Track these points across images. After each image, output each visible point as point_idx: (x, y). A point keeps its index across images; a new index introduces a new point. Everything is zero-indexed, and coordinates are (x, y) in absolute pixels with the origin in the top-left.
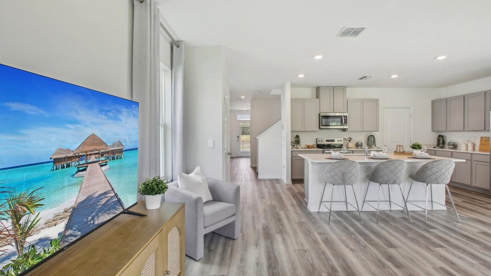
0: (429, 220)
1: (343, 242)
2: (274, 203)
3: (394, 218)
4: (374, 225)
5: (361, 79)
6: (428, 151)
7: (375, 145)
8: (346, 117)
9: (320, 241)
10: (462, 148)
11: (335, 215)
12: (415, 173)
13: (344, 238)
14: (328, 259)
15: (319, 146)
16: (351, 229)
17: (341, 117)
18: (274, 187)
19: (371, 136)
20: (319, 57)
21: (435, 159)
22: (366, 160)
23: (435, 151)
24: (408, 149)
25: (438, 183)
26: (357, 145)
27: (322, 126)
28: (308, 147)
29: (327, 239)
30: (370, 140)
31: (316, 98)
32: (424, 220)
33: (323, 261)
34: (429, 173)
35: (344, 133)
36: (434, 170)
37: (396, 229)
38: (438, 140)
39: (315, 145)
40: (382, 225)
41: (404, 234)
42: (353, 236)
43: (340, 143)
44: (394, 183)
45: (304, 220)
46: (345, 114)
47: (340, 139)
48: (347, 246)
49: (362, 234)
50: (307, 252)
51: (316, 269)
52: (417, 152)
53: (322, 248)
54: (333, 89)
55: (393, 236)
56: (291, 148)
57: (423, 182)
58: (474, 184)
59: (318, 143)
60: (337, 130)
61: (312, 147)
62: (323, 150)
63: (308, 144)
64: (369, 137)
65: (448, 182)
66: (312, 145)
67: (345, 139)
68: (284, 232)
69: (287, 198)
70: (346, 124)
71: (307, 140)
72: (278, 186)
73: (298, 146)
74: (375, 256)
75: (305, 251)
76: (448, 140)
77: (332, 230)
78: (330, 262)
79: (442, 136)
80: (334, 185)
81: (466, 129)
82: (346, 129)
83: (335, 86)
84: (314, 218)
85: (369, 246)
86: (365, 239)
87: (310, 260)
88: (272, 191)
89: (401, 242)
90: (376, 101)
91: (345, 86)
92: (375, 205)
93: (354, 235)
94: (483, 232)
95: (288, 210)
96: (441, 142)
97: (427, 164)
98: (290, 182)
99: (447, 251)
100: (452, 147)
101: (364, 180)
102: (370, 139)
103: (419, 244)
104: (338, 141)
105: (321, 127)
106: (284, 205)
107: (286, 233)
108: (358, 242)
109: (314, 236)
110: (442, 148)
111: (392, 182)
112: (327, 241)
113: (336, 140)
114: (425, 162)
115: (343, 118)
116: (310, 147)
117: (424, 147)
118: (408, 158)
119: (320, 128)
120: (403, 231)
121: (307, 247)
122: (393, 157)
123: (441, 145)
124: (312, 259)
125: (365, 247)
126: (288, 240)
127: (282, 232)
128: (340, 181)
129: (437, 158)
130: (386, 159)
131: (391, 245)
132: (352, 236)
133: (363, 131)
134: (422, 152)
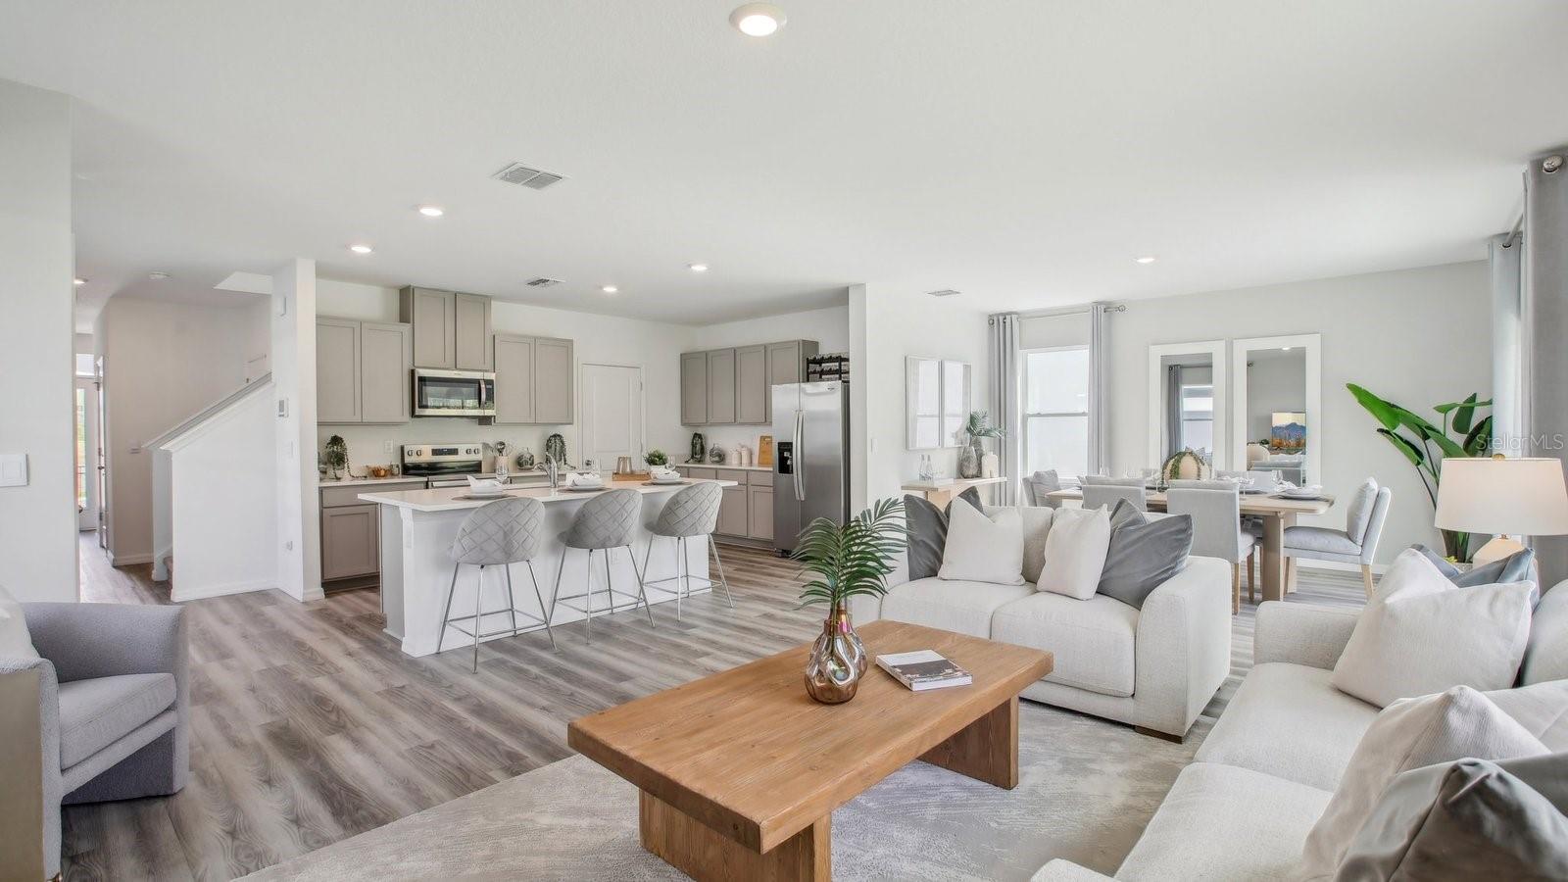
0: (685, 614)
1: (521, 700)
2: (279, 662)
3: (620, 626)
4: (581, 650)
5: (534, 283)
6: (678, 469)
7: (565, 461)
8: (489, 382)
9: (464, 715)
10: (733, 462)
11: (486, 650)
12: (657, 519)
13: (521, 691)
14: (494, 744)
15: (408, 470)
16: (534, 670)
17: (478, 382)
18: (257, 618)
19: (555, 436)
20: (431, 212)
21: (690, 483)
22: (555, 496)
23: (688, 468)
24: (639, 465)
25: (697, 534)
26: (520, 463)
27: (419, 407)
28: (376, 473)
29: (480, 705)
30: (553, 448)
31: (401, 321)
32: (674, 616)
33: (483, 751)
34: (681, 513)
35: (485, 428)
36: (690, 506)
37: (628, 645)
38: (694, 445)
39: (398, 466)
40: (598, 645)
41: (644, 650)
42: (542, 682)
43: (473, 457)
44: (618, 544)
45: (400, 680)
46: (491, 376)
47: (472, 447)
48: (532, 705)
49: (558, 672)
50: (438, 746)
51: (472, 772)
52: (658, 471)
53: (473, 729)
54: (455, 300)
55: (624, 659)
56: (317, 479)
57: (672, 534)
58: (752, 535)
59: (408, 460)
60: (465, 419)
61: (389, 473)
62: (425, 479)
63: (374, 464)
64: (549, 440)
65: (712, 528)
66: (387, 468)
67: (486, 446)
68: (349, 725)
69: (322, 639)
70: (489, 403)
71: (366, 452)
72: (269, 611)
73: (339, 473)
74: (594, 704)
75: (432, 746)
76: (709, 446)
77: (486, 682)
78: (500, 747)
79: (700, 436)
80: (482, 567)
81: (739, 420)
82: (490, 417)
83: (460, 293)
84: (431, 671)
85: (578, 690)
86: (569, 681)
87: (451, 759)
88: (253, 630)
89: (640, 666)
90: (567, 346)
91: (487, 296)
92: (581, 603)
93: (543, 678)
94: (765, 615)
95: (339, 670)
96: (698, 449)
97: (677, 495)
98: (318, 592)
99: (716, 658)
100: (717, 459)
101: (553, 548)
102: (553, 446)
103: (668, 659)
104: (468, 452)
105: (418, 411)
106: (319, 659)
107: (358, 725)
108: (554, 691)
109: (444, 708)
110: (700, 461)
111: (614, 542)
112: (481, 710)
113: (462, 448)
114: (672, 491)
115: (483, 386)
116: (383, 473)
117: (671, 460)
118: (643, 484)
119: (413, 414)
120: (641, 646)
121: (431, 736)
122: (611, 484)
123: (698, 456)
124: (453, 755)
125: (572, 694)
126: (372, 740)
127: (344, 727)
128: (499, 555)
129: (694, 481)
130: (600, 490)
131: (622, 677)
132: (538, 684)
133: (535, 424)
134: (667, 471)
